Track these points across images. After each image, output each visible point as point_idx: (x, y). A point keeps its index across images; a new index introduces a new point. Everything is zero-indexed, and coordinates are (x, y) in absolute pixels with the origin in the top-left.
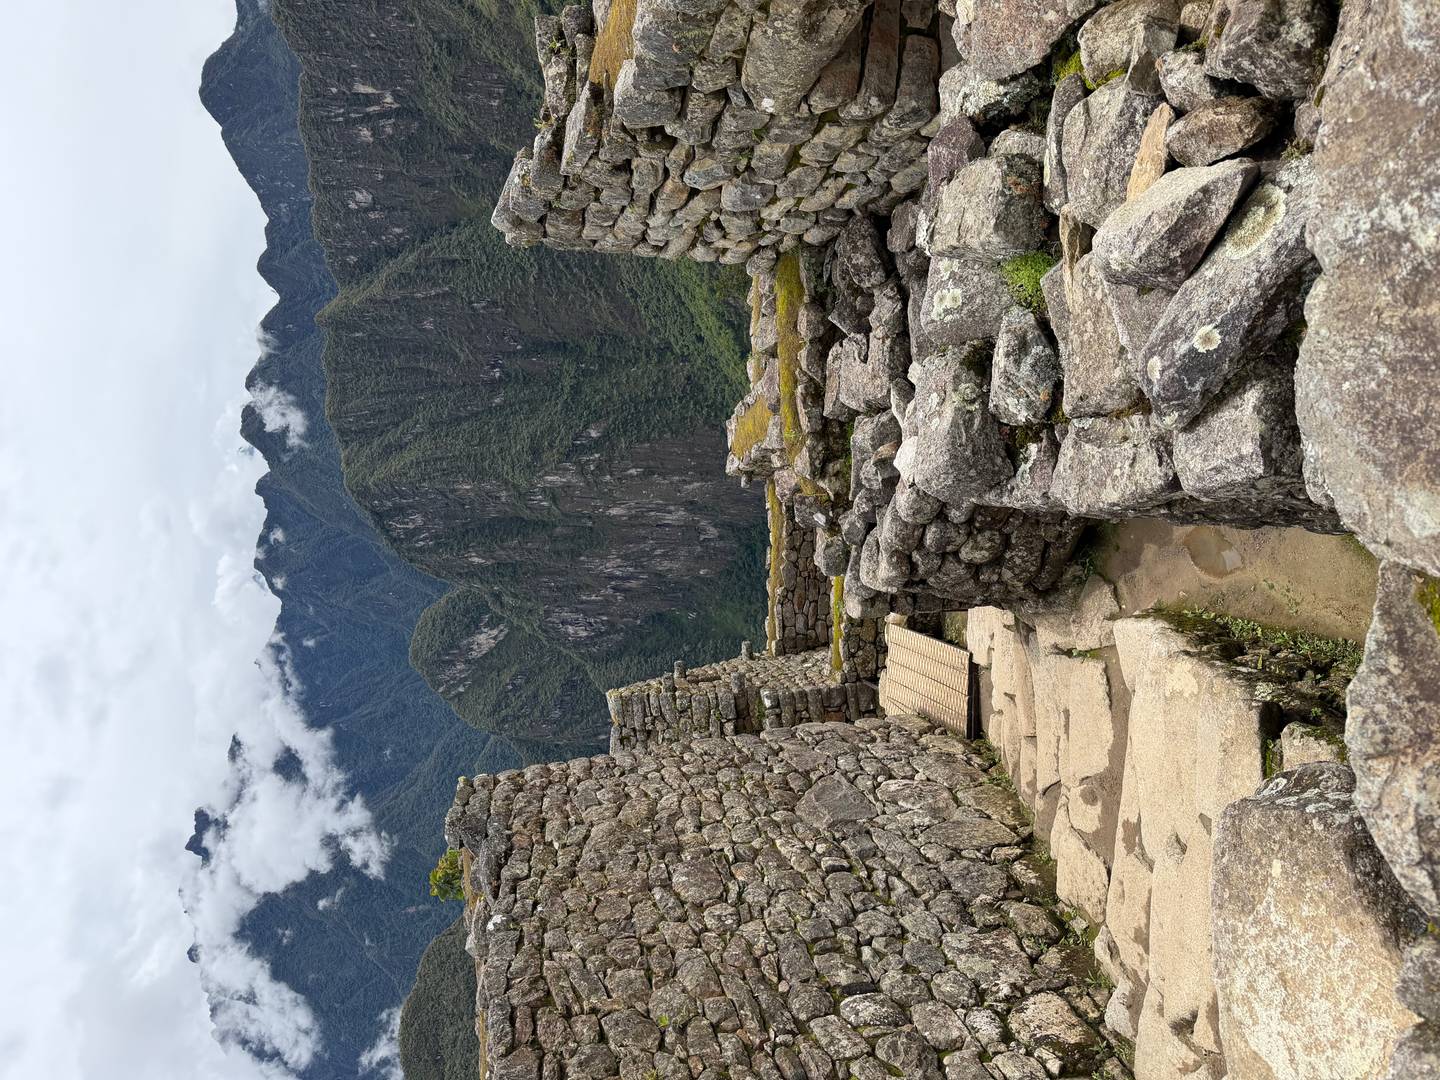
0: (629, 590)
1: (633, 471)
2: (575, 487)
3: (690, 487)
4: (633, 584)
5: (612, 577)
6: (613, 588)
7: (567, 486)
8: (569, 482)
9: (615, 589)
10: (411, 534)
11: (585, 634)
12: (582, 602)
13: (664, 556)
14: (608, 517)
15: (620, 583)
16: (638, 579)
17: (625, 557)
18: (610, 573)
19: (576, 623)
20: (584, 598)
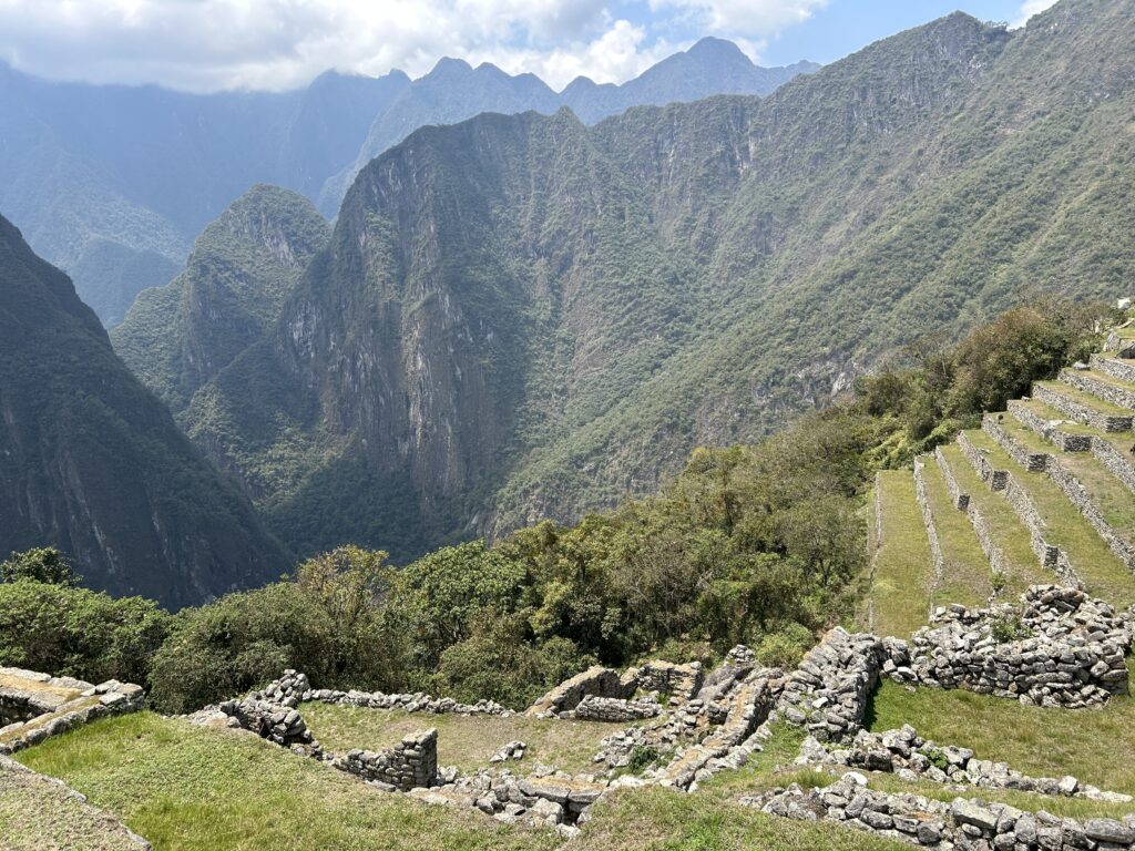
0: (342, 375)
1: (459, 372)
3: (447, 424)
4: (348, 378)
5: (355, 359)
8: (445, 316)
9: (343, 361)
10: (383, 181)
11: (296, 337)
12: (327, 334)
13: (378, 404)
15: (349, 367)
16: (354, 383)
17: (375, 370)
18: (358, 358)
19: (306, 329)
20: (332, 335)
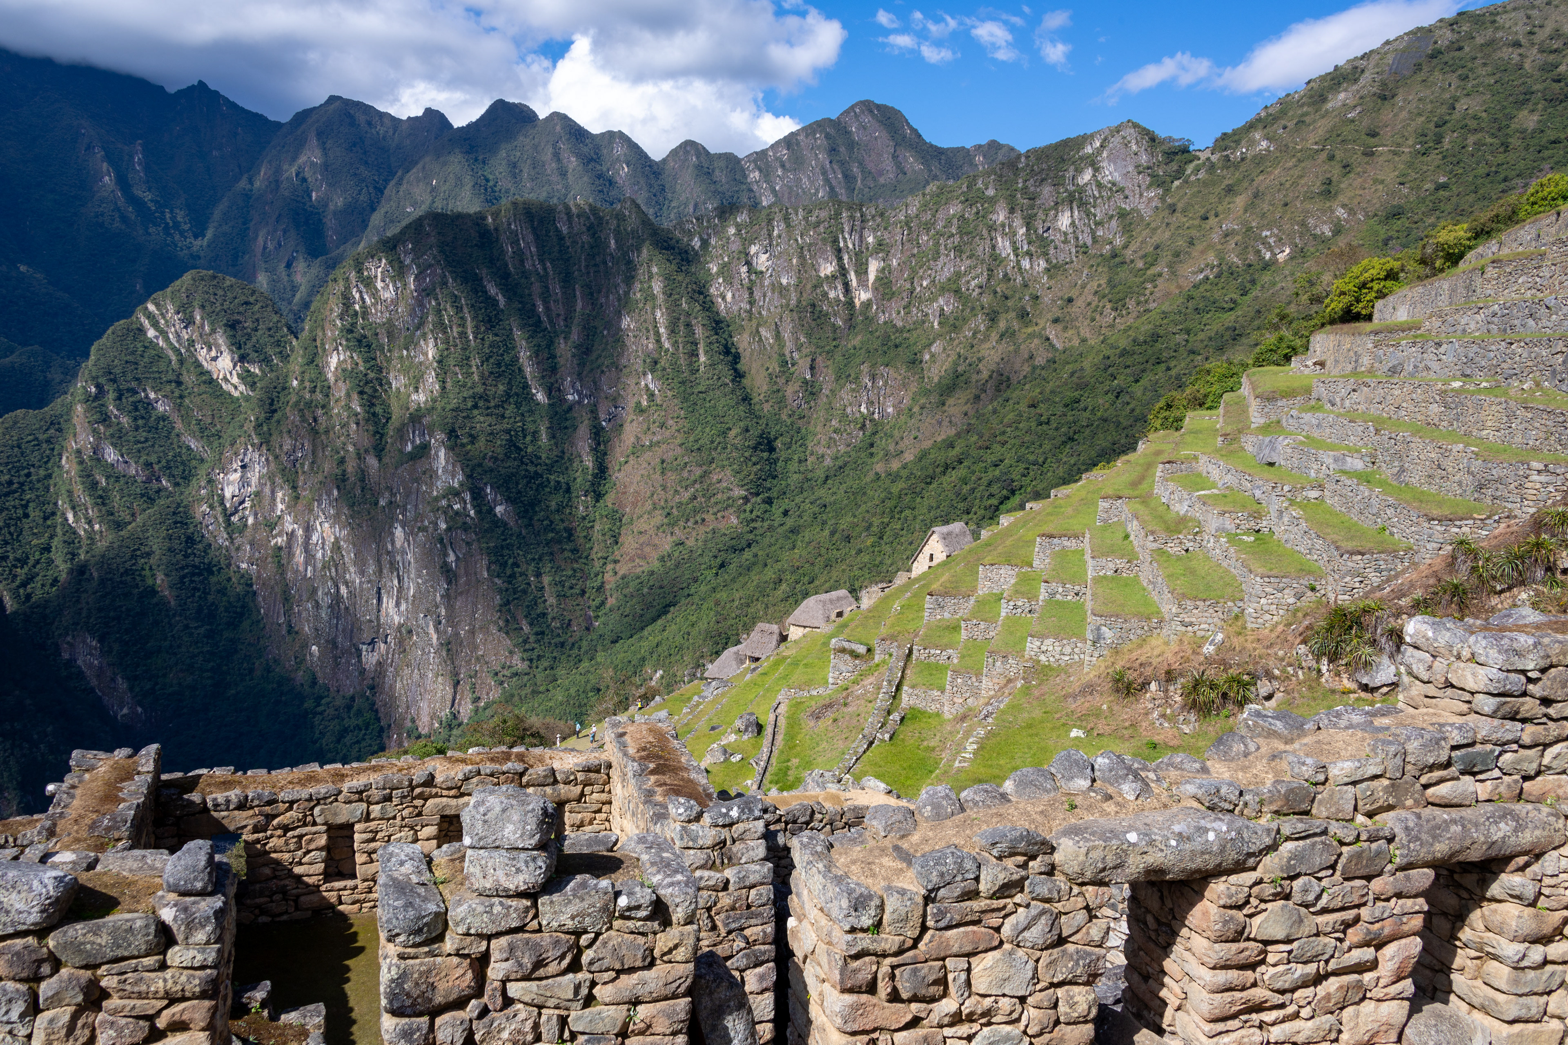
0: (291, 555)
1: (452, 558)
2: (431, 485)
3: (431, 630)
4: (299, 557)
5: (308, 530)
6: (293, 531)
7: (432, 474)
8: (438, 478)
9: (291, 535)
10: (369, 283)
11: (228, 494)
12: (273, 492)
13: (337, 597)
14: (391, 526)
15: (300, 540)
16: (306, 563)
17: (336, 547)
18: (314, 529)
19: (244, 482)
20: (280, 495)
